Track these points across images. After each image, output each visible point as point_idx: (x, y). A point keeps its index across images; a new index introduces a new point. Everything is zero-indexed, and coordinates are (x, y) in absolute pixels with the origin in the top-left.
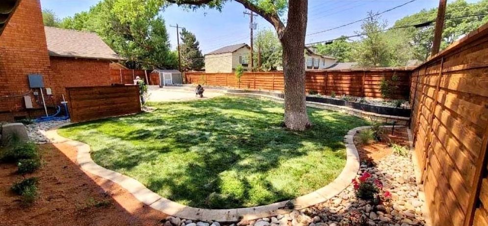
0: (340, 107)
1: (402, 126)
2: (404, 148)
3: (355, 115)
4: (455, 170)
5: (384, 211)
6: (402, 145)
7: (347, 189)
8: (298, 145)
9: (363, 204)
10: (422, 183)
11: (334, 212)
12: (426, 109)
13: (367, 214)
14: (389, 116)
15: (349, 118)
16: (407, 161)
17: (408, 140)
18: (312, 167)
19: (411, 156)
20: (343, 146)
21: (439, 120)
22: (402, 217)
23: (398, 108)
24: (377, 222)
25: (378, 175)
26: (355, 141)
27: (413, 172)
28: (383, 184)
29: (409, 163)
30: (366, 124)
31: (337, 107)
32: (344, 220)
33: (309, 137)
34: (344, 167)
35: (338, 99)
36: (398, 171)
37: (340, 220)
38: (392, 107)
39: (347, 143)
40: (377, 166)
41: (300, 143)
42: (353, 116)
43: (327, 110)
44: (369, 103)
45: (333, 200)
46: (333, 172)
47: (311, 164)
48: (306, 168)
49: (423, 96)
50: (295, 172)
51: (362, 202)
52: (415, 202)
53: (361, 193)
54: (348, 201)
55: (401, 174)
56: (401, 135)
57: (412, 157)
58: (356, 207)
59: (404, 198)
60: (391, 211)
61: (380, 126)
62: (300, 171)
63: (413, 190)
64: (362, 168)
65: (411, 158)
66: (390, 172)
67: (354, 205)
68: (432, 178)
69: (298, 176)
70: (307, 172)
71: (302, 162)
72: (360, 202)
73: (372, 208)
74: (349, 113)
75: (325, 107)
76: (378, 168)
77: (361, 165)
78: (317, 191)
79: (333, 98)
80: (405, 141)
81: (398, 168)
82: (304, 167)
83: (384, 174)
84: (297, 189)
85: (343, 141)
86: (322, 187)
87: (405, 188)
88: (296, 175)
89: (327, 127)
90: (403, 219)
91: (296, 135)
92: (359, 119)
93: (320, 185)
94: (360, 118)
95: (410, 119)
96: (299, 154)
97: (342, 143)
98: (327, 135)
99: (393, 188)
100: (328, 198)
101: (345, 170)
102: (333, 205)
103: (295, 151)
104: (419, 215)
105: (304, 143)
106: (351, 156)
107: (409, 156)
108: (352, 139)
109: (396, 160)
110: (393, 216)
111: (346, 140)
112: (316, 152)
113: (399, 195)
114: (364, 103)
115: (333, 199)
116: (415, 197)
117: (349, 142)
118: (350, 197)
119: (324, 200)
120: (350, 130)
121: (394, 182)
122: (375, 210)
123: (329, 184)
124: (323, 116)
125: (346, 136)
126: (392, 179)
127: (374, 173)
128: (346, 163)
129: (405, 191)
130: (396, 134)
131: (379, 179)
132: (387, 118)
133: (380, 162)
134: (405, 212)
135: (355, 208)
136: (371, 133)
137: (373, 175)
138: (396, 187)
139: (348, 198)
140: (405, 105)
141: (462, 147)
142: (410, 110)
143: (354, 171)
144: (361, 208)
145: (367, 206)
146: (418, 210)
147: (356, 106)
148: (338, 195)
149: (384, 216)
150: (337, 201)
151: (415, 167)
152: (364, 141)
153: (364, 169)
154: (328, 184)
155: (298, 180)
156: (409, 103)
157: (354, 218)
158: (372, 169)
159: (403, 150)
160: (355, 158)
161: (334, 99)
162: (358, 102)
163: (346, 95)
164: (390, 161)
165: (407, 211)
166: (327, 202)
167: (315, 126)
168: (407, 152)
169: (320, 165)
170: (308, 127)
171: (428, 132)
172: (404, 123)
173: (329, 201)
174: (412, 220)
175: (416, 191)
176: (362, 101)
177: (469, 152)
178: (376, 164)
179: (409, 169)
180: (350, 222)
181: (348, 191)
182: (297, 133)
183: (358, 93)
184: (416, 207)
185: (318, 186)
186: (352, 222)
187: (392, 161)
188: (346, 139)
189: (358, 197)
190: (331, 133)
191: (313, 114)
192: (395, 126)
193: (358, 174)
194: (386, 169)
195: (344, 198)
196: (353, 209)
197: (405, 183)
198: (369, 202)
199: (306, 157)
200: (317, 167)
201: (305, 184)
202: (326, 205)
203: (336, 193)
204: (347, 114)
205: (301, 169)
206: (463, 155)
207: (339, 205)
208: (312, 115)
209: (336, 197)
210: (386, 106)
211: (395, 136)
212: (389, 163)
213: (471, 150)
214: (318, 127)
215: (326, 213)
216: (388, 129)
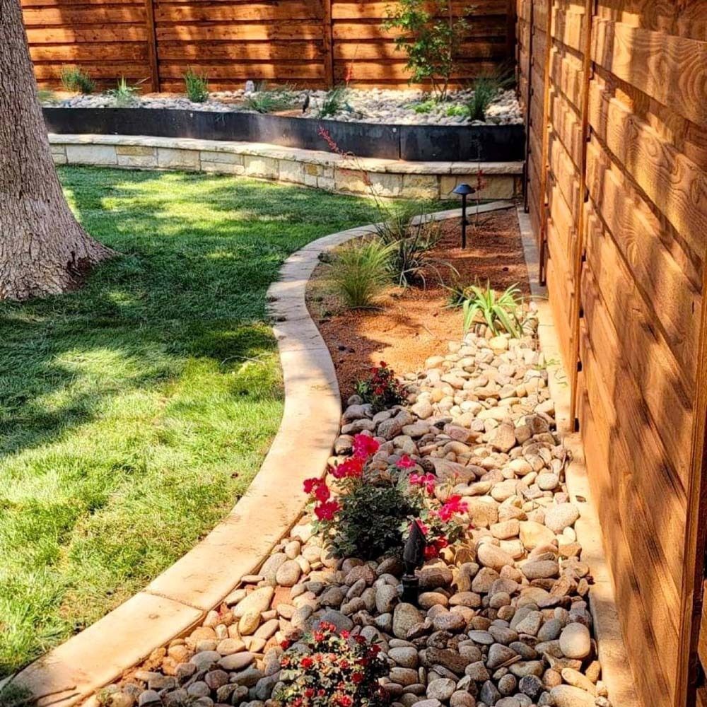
0: (240, 147)
1: (501, 205)
2: (507, 296)
3: (310, 180)
4: (657, 339)
5: (448, 587)
6: (500, 288)
7: (294, 533)
8: (40, 375)
9: (361, 581)
10: (576, 426)
11: (243, 658)
12: (566, 108)
13: (383, 620)
14: (444, 167)
15: (284, 197)
16: (520, 352)
17: (522, 260)
18: (120, 474)
19: (535, 330)
20: (263, 336)
21: (603, 143)
22: (514, 586)
23: (478, 123)
24: (421, 640)
25: (416, 438)
26: (314, 304)
27: (545, 394)
28: (438, 470)
29: (530, 355)
30: (359, 218)
31: (223, 151)
32: (288, 682)
33: (92, 324)
34: (273, 434)
35: (225, 110)
36: (493, 401)
37: (270, 687)
38: (453, 122)
39: (281, 320)
40: (410, 398)
41: (47, 363)
42: (299, 188)
43: (177, 171)
44: (361, 115)
45: (230, 606)
46: (227, 469)
47: (118, 457)
48: (91, 484)
49: (554, 49)
50: (28, 521)
51: (358, 573)
52: (557, 511)
53: (349, 535)
54: (297, 589)
55: (501, 411)
56: (497, 242)
57: (541, 330)
58: (336, 607)
59: (518, 505)
60: (472, 577)
61: (417, 219)
62: (57, 511)
63: (546, 466)
64: (350, 420)
65: (535, 336)
66: (461, 414)
67: (327, 597)
68: (599, 396)
69: (47, 541)
70: (95, 505)
71: (69, 460)
72: (348, 578)
73: (400, 588)
74: (283, 175)
75: (164, 159)
76: (414, 408)
77: (344, 407)
78: (154, 585)
79: (196, 106)
80: (511, 268)
81: (492, 388)
82: (74, 488)
83: (440, 425)
84: (44, 607)
85: (261, 314)
86: (177, 558)
87: (518, 465)
88: (33, 536)
89: (181, 257)
90: (515, 594)
91: (17, 324)
92: (327, 201)
93: (165, 553)
94: (330, 194)
95: (526, 168)
96: (49, 426)
97: (257, 325)
98: (187, 297)
99: (478, 478)
100: (209, 601)
101: (278, 448)
102: (233, 629)
103: (23, 416)
104: (573, 558)
105: (67, 360)
106: (302, 378)
107: (528, 330)
108: (302, 294)
109: (482, 356)
110: (483, 594)
111: (276, 305)
112: (137, 395)
113: (500, 501)
114: (343, 116)
115: (230, 600)
116: (556, 489)
117: (289, 316)
118: (305, 567)
119: (190, 616)
120: (290, 253)
121: (478, 451)
122: (411, 594)
123: (212, 537)
124: (158, 207)
125: (275, 289)
126: (471, 442)
127: (402, 433)
128: (281, 416)
129: (521, 477)
130: (480, 242)
131: (422, 455)
132: (439, 176)
133: (422, 377)
134: (523, 563)
135: (330, 611)
136: (381, 253)
137: (397, 440)
138: (488, 469)
139: (301, 573)
140: (503, 109)
141: (667, 235)
142: (520, 126)
143: (319, 444)
144: (355, 601)
145: (379, 583)
146: (566, 539)
147: (306, 134)
148: (256, 571)
149: (448, 606)
150: (250, 605)
151: (549, 369)
152: (351, 294)
153: (358, 423)
154: (202, 537)
155: (50, 559)
156: (518, 96)
157: (327, 658)
158: (393, 416)
159: (504, 303)
160: (322, 382)
161: (204, 108)
162: (312, 114)
163: (258, 80)
164: (459, 365)
165: (530, 556)
166: (207, 622)
167: (119, 259)
168: (519, 314)
169: (163, 457)
170: (80, 271)
171: (577, 206)
172: (507, 189)
173: (213, 614)
174: (548, 589)
175: (557, 466)
176: (331, 108)
177: (687, 248)
178: (406, 392)
179: (532, 382)
180: (311, 679)
181: (295, 544)
182: (22, 316)
183: (313, 67)
184: (561, 532)
185: (158, 558)
186: (317, 676)
187: (468, 362)
188: (273, 300)
189: (339, 554)
190: (202, 284)
191: (107, 201)
192: (469, 210)
193: (334, 454)
194: (446, 402)
195: (281, 578)
196: (324, 614)
197: (517, 444)
198: (386, 563)
199: (89, 428)
200: (144, 470)
201: (93, 567)
202: (199, 639)
203: (241, 569)
204: (273, 179)
205: (62, 500)
206: (674, 266)
207: (262, 621)
208: (100, 207)
209: (243, 585)
210: (431, 121)
211: (476, 254)
212: (454, 377)
213: (689, 239)
214: (133, 265)
215: (202, 678)
216: (448, 228)
